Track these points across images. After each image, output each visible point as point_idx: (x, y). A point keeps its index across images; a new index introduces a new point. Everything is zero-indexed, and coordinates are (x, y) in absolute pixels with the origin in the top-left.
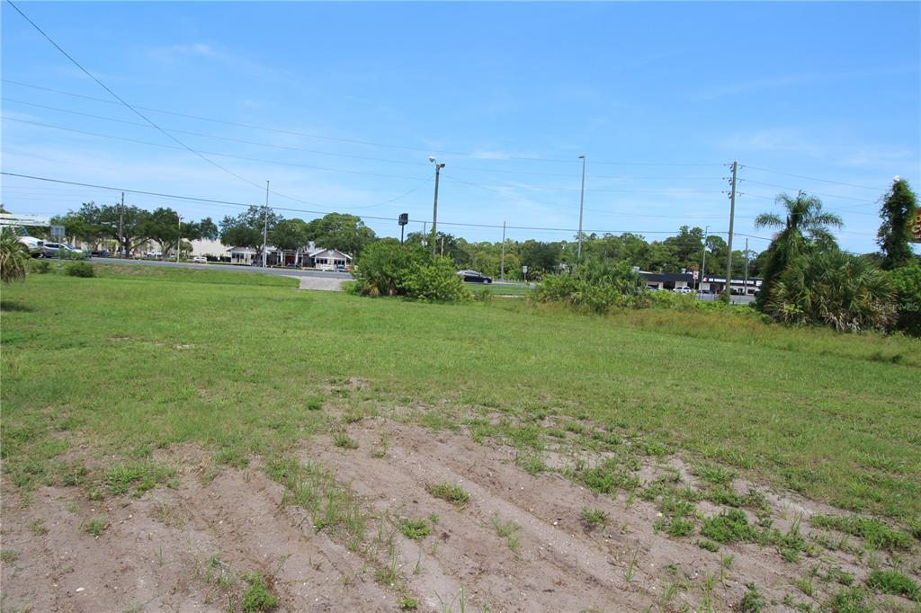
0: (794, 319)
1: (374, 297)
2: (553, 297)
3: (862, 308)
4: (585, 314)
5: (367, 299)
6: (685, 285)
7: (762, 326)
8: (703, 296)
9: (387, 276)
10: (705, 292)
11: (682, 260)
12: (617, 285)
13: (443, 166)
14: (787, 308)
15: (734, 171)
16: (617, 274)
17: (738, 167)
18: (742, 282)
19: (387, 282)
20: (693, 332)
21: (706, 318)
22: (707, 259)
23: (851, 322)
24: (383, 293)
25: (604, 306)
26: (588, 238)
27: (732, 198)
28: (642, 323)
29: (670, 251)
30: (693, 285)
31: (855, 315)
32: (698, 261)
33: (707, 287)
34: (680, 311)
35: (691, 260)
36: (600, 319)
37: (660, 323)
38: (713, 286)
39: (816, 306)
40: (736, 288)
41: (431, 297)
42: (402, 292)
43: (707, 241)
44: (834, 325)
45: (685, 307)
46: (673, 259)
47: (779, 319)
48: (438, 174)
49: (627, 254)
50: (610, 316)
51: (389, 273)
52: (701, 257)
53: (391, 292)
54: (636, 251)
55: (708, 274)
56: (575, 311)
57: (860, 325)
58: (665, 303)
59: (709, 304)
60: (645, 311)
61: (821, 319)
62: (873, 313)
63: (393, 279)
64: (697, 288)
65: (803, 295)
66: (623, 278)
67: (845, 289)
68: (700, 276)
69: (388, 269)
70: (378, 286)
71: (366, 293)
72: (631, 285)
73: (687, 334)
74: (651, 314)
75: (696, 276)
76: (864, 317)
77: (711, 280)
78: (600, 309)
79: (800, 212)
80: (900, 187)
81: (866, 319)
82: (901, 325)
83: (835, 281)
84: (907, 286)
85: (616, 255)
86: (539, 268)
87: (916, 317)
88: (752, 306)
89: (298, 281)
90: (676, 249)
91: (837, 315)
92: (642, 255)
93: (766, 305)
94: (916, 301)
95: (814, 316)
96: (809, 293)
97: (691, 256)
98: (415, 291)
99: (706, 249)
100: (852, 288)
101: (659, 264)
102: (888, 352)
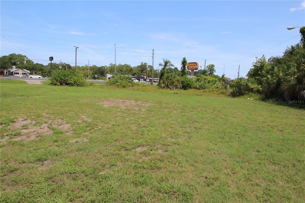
0: (164, 87)
1: (58, 86)
2: (111, 84)
4: (121, 88)
5: (56, 86)
6: (143, 80)
7: (158, 89)
8: (147, 83)
9: (62, 79)
10: (148, 82)
11: (142, 72)
12: (127, 81)
13: (78, 48)
14: (163, 85)
16: (127, 78)
17: (154, 50)
18: (157, 79)
19: (63, 81)
21: (147, 88)
23: (174, 88)
24: (61, 84)
25: (125, 86)
26: (113, 65)
27: (153, 58)
28: (134, 89)
29: (138, 70)
30: (145, 80)
32: (146, 73)
33: (149, 80)
34: (142, 87)
35: (144, 72)
36: (124, 89)
37: (138, 89)
38: (150, 80)
40: (156, 81)
41: (78, 85)
42: (67, 84)
44: (171, 88)
46: (139, 72)
47: (161, 88)
48: (76, 50)
49: (126, 70)
50: (127, 89)
51: (63, 79)
52: (147, 71)
53: (64, 84)
54: (129, 70)
55: (149, 77)
56: (118, 87)
58: (138, 85)
59: (148, 85)
60: (134, 87)
61: (169, 87)
63: (64, 80)
64: (146, 81)
66: (129, 79)
68: (146, 77)
69: (62, 77)
70: (60, 82)
71: (55, 85)
74: (136, 87)
75: (145, 78)
77: (149, 78)
78: (124, 87)
79: (166, 63)
80: (184, 59)
81: (176, 87)
82: (183, 88)
83: (171, 80)
84: (184, 80)
85: (123, 71)
86: (99, 75)
87: (186, 86)
88: (157, 85)
89: (25, 81)
90: (140, 69)
91: (171, 86)
92: (131, 71)
93: (159, 85)
94: (185, 83)
95: (167, 87)
96: (166, 82)
97: (144, 71)
98: (72, 84)
99: (148, 69)
100: (174, 81)
101: (135, 74)
102: (176, 92)
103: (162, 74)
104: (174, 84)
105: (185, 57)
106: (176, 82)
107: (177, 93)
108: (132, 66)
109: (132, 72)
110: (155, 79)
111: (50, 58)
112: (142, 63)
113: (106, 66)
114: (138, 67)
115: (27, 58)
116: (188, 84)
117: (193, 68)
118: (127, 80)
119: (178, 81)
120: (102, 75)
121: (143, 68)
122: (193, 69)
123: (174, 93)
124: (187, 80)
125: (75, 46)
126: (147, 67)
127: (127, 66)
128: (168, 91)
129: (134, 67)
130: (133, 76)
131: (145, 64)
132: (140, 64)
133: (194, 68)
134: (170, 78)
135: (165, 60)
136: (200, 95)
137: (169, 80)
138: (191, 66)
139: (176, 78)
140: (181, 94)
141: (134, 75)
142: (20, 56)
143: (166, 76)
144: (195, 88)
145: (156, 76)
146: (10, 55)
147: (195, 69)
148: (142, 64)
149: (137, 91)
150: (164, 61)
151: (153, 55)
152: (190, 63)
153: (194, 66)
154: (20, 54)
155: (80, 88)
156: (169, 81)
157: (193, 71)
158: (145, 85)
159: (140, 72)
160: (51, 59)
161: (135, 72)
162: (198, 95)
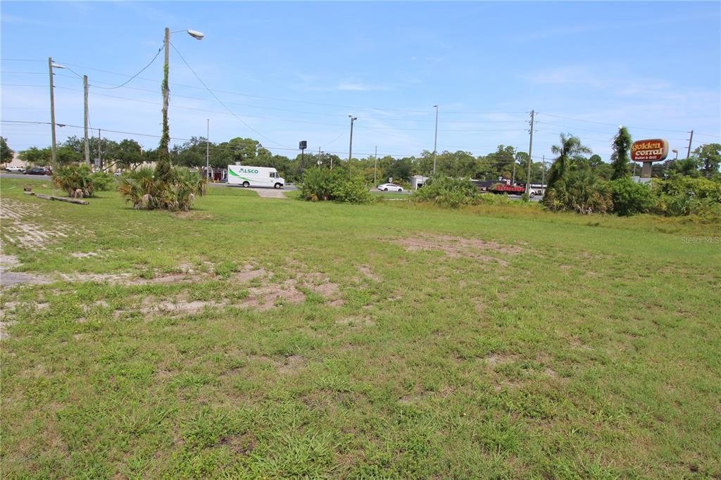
0: (559, 208)
1: (314, 201)
2: (425, 199)
3: (594, 202)
4: (446, 208)
5: (310, 202)
7: (543, 213)
9: (323, 188)
11: (498, 170)
12: (462, 191)
13: (356, 119)
14: (556, 202)
15: (532, 116)
16: (463, 184)
17: (535, 114)
18: (540, 186)
19: (323, 192)
20: (505, 216)
21: (513, 209)
22: (517, 169)
23: (588, 209)
24: (320, 199)
25: (457, 204)
27: (531, 133)
28: (479, 212)
29: (491, 164)
31: (590, 205)
32: (510, 171)
35: (505, 170)
36: (456, 211)
37: (489, 212)
39: (570, 201)
41: (352, 201)
42: (331, 198)
43: (517, 156)
44: (579, 211)
45: (502, 203)
46: (493, 169)
47: (552, 209)
48: (352, 124)
49: (460, 166)
50: (460, 209)
51: (324, 187)
52: (513, 168)
53: (325, 198)
54: (467, 164)
56: (440, 207)
57: (593, 211)
60: (479, 206)
61: (573, 208)
62: (599, 204)
63: (326, 190)
65: (564, 195)
66: (466, 187)
67: (586, 192)
69: (323, 184)
70: (317, 194)
71: (309, 199)
72: (471, 191)
73: (503, 217)
74: (483, 207)
76: (595, 206)
78: (454, 205)
79: (568, 145)
80: (622, 131)
81: (596, 208)
82: (616, 210)
83: (580, 188)
84: (620, 189)
85: (452, 167)
86: (398, 178)
87: (624, 206)
88: (540, 202)
89: (256, 192)
90: (495, 162)
91: (581, 206)
92: (471, 167)
93: (546, 201)
94: (624, 198)
95: (569, 206)
96: (567, 194)
97: (506, 167)
98: (342, 197)
99: (517, 161)
100: (589, 190)
101: (482, 173)
102: (594, 221)
103: (555, 175)
104: (590, 200)
105: (626, 126)
106: (597, 194)
107: (597, 225)
108: (476, 155)
109: (474, 171)
110: (533, 185)
111: (300, 145)
112: (501, 146)
113: (413, 158)
114: (491, 157)
115: (260, 145)
116: (632, 201)
117: (648, 156)
118: (463, 189)
119: (602, 192)
120: (403, 178)
121: (502, 159)
122: (650, 158)
123: (589, 225)
124: (629, 189)
125: (350, 116)
126: (514, 156)
127: (461, 155)
128: (572, 217)
129: (480, 157)
130: (476, 179)
131: (510, 148)
132: (495, 150)
133: (653, 155)
134: (578, 183)
135: (567, 138)
136: (671, 233)
137: (575, 188)
138: (645, 150)
139: (596, 184)
140: (610, 227)
141: (478, 176)
142: (249, 142)
143: (567, 179)
144: (656, 211)
145: (537, 178)
146: (232, 141)
147: (655, 157)
148: (501, 151)
149: (487, 217)
150: (563, 140)
151: (532, 125)
152: (639, 143)
153: (654, 149)
154: (248, 139)
155: (357, 207)
156: (576, 191)
157: (651, 163)
158: (508, 203)
159: (495, 170)
160: (303, 145)
161: (481, 170)
162: (664, 231)
